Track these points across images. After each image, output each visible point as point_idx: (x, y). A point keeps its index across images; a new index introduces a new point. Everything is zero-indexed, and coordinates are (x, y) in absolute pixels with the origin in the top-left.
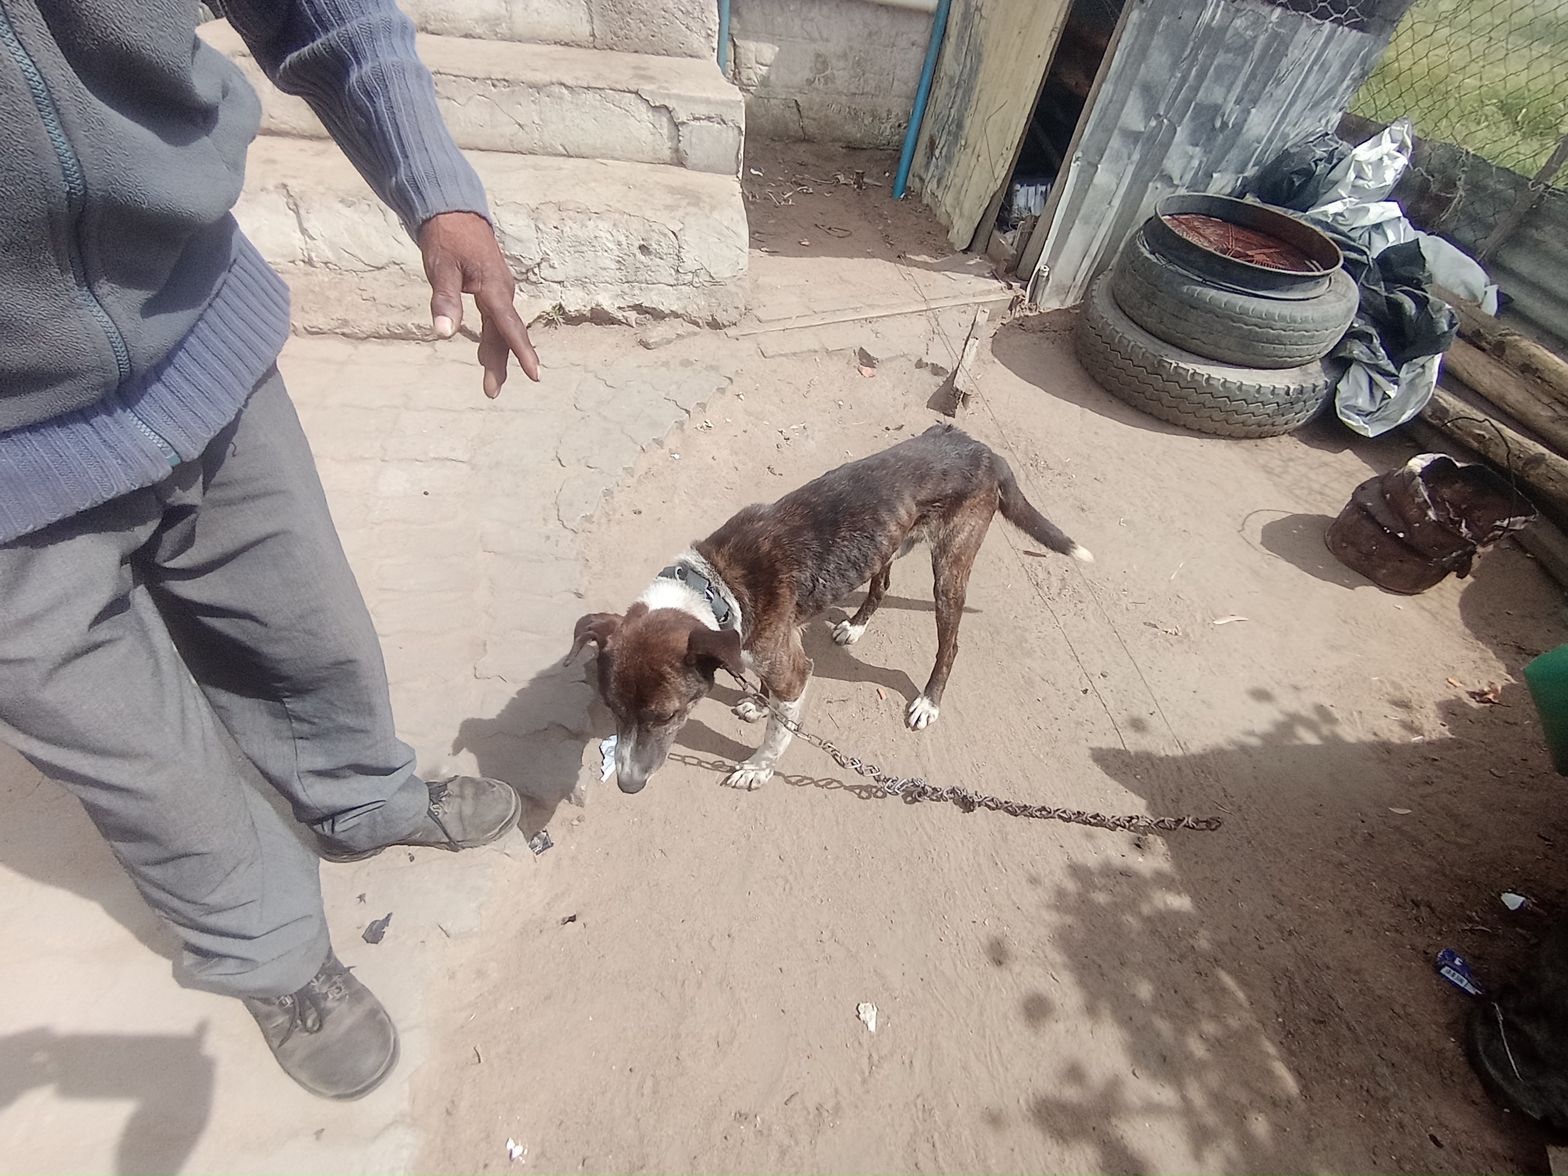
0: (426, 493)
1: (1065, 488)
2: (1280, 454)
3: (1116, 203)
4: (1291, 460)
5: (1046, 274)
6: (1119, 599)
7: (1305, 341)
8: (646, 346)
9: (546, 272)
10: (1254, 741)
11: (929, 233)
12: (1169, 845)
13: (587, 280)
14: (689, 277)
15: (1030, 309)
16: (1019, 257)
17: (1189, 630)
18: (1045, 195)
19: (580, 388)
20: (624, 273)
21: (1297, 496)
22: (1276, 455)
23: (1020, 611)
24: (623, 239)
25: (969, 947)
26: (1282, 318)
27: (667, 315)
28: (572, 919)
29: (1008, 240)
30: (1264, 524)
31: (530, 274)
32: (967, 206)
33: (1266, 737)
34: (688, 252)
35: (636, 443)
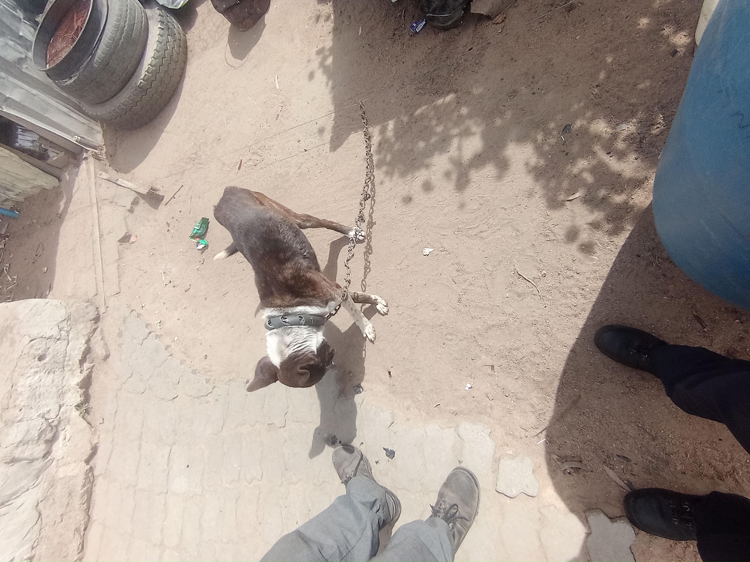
0: (188, 466)
1: (207, 146)
2: (197, 41)
3: (34, 92)
5: (79, 138)
6: (264, 129)
7: (133, 13)
8: (107, 357)
9: (52, 415)
10: (330, 83)
11: (45, 200)
13: (60, 391)
14: (63, 333)
15: (101, 150)
16: (66, 151)
17: (280, 101)
18: (25, 130)
19: (131, 391)
20: (57, 370)
21: (219, 39)
22: (197, 43)
23: (268, 175)
24: (32, 371)
26: (118, 21)
27: (88, 346)
28: (390, 373)
29: (54, 156)
30: (232, 57)
31: (53, 424)
32: (28, 176)
33: (329, 78)
34: (46, 333)
35: (167, 359)
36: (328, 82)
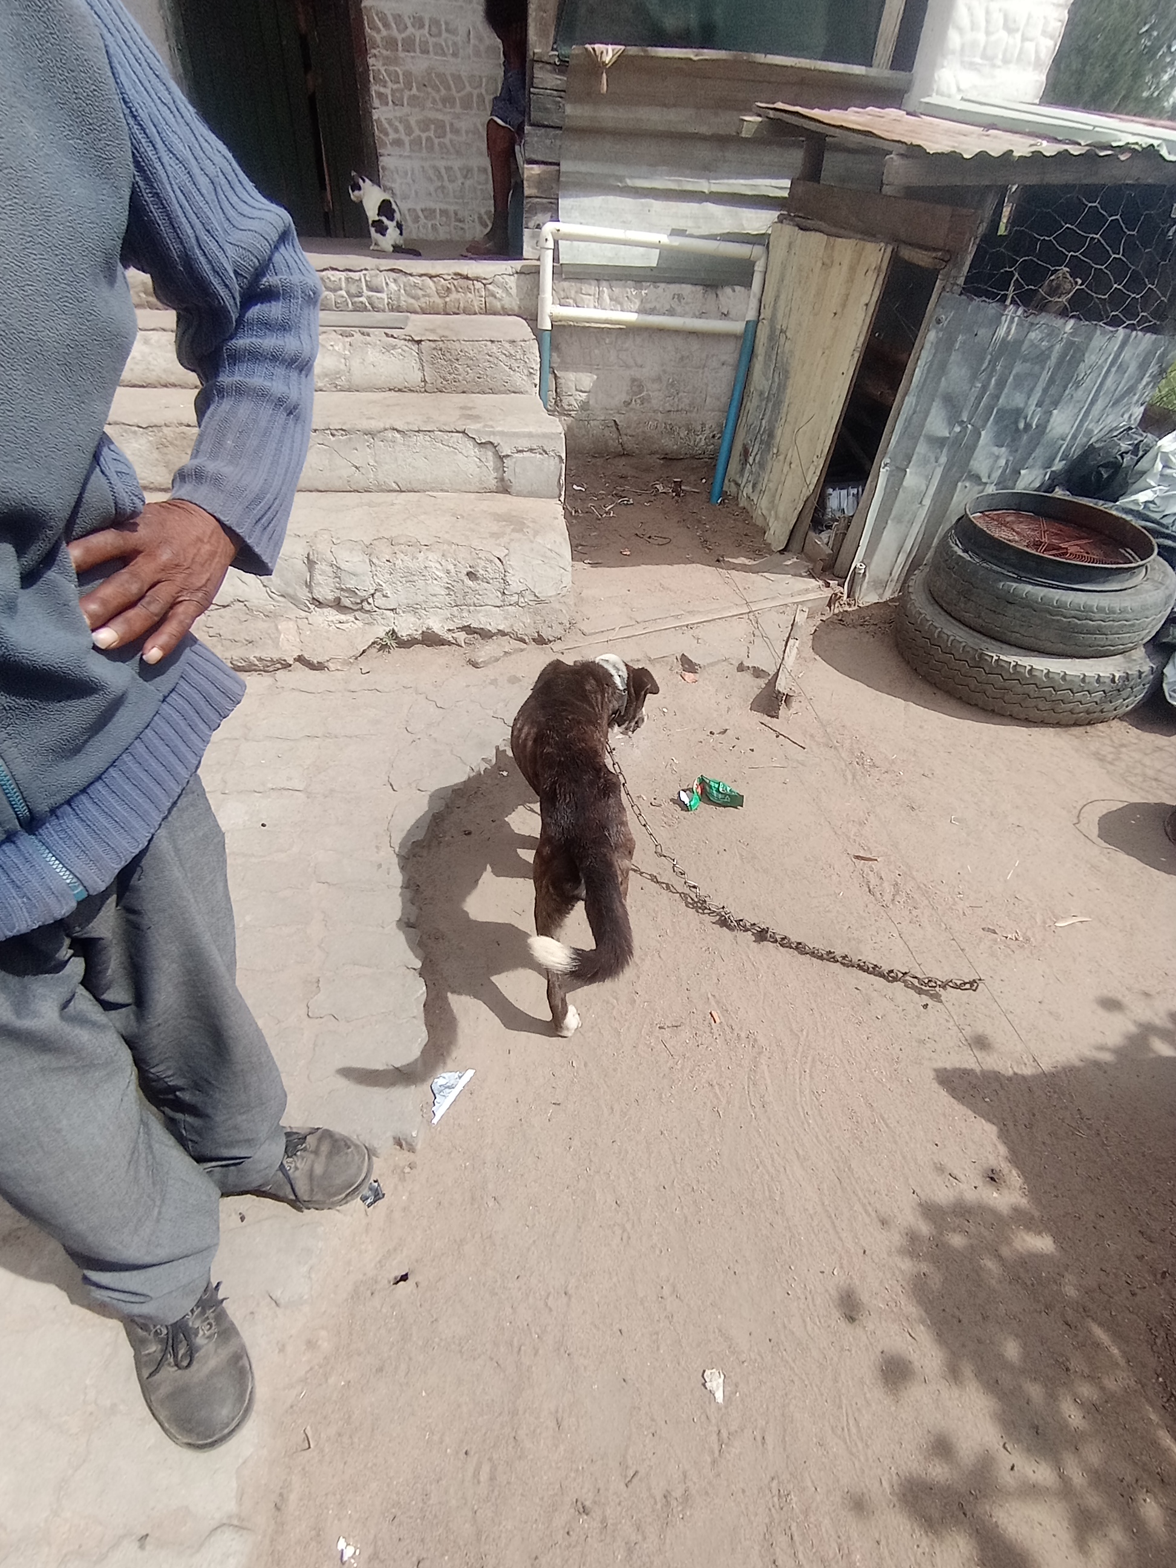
0: (263, 825)
1: (893, 786)
2: (1111, 740)
3: (927, 502)
4: (1123, 745)
5: (863, 571)
6: (955, 903)
7: (1125, 630)
8: (475, 665)
9: (379, 601)
10: (1106, 1057)
11: (746, 535)
12: (1026, 1178)
13: (418, 606)
14: (515, 598)
15: (849, 604)
16: (835, 556)
17: (1029, 934)
18: (857, 496)
19: (411, 710)
20: (453, 597)
21: (1132, 784)
22: (1107, 741)
23: (854, 922)
24: (451, 567)
25: (818, 1301)
26: (1101, 609)
27: (495, 634)
28: (404, 1278)
29: (822, 541)
30: (1100, 815)
31: (365, 604)
32: (781, 509)
33: (1119, 1052)
34: (513, 575)
35: (465, 764)
36: (1108, 1050)
